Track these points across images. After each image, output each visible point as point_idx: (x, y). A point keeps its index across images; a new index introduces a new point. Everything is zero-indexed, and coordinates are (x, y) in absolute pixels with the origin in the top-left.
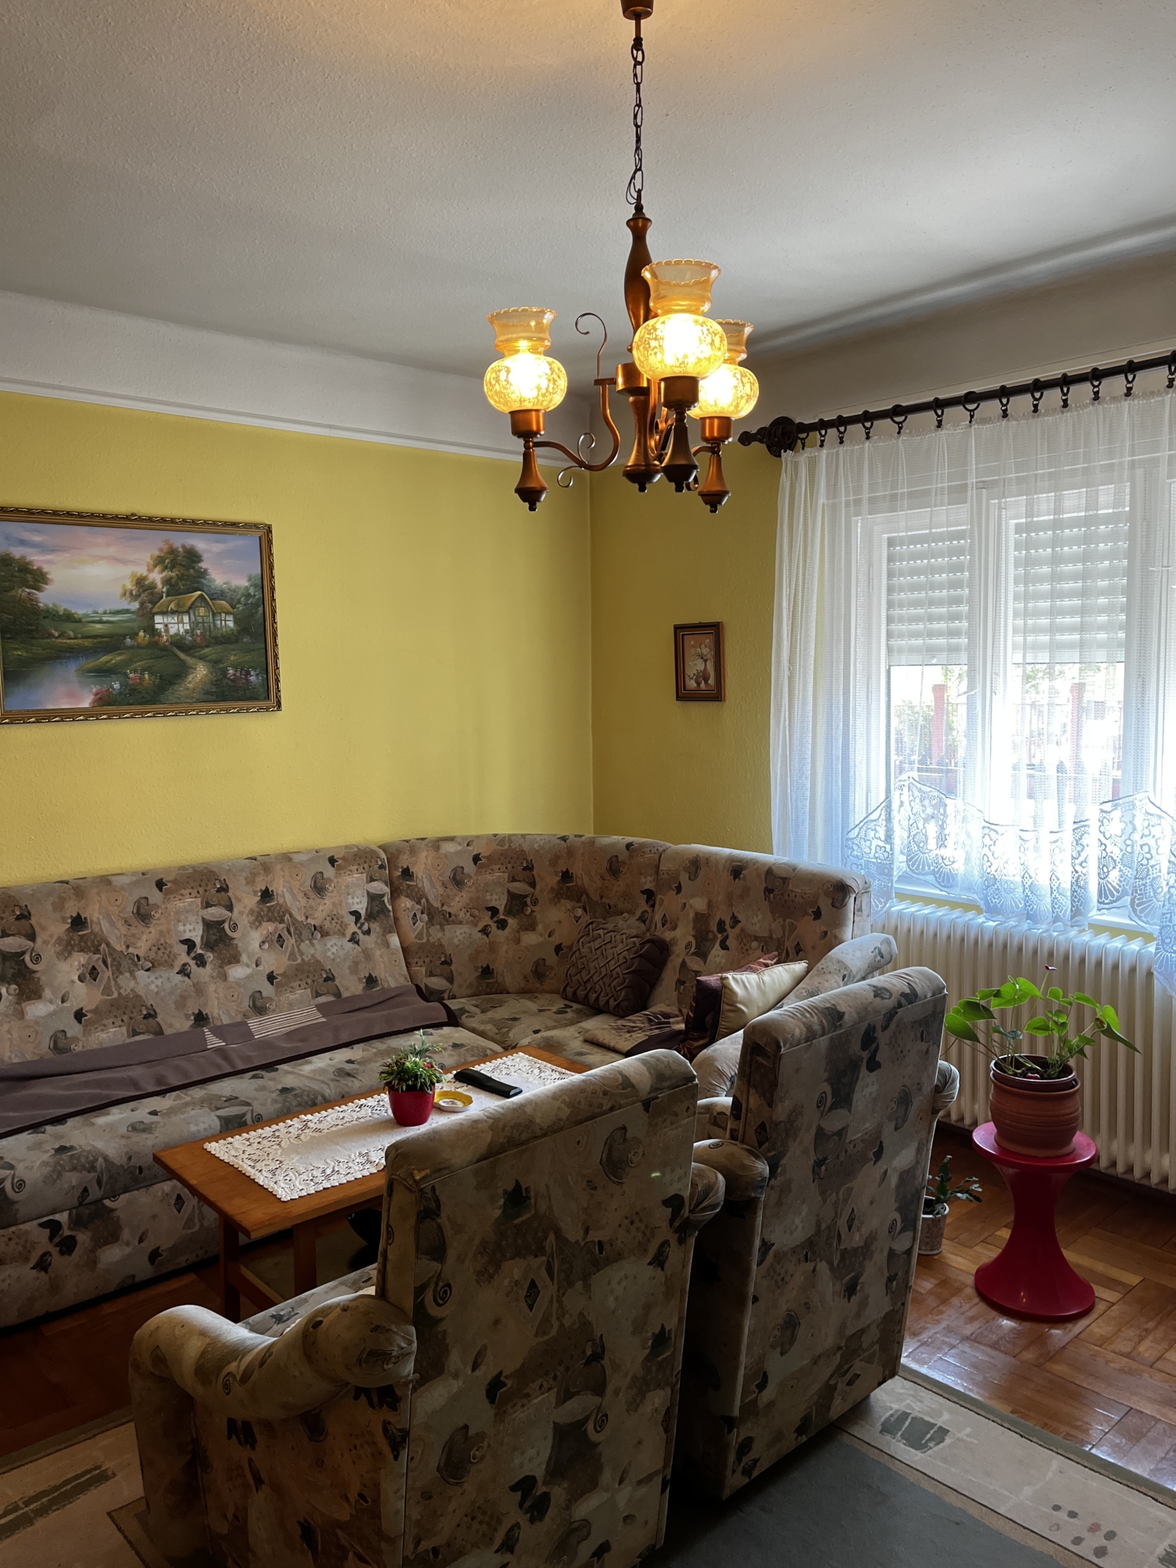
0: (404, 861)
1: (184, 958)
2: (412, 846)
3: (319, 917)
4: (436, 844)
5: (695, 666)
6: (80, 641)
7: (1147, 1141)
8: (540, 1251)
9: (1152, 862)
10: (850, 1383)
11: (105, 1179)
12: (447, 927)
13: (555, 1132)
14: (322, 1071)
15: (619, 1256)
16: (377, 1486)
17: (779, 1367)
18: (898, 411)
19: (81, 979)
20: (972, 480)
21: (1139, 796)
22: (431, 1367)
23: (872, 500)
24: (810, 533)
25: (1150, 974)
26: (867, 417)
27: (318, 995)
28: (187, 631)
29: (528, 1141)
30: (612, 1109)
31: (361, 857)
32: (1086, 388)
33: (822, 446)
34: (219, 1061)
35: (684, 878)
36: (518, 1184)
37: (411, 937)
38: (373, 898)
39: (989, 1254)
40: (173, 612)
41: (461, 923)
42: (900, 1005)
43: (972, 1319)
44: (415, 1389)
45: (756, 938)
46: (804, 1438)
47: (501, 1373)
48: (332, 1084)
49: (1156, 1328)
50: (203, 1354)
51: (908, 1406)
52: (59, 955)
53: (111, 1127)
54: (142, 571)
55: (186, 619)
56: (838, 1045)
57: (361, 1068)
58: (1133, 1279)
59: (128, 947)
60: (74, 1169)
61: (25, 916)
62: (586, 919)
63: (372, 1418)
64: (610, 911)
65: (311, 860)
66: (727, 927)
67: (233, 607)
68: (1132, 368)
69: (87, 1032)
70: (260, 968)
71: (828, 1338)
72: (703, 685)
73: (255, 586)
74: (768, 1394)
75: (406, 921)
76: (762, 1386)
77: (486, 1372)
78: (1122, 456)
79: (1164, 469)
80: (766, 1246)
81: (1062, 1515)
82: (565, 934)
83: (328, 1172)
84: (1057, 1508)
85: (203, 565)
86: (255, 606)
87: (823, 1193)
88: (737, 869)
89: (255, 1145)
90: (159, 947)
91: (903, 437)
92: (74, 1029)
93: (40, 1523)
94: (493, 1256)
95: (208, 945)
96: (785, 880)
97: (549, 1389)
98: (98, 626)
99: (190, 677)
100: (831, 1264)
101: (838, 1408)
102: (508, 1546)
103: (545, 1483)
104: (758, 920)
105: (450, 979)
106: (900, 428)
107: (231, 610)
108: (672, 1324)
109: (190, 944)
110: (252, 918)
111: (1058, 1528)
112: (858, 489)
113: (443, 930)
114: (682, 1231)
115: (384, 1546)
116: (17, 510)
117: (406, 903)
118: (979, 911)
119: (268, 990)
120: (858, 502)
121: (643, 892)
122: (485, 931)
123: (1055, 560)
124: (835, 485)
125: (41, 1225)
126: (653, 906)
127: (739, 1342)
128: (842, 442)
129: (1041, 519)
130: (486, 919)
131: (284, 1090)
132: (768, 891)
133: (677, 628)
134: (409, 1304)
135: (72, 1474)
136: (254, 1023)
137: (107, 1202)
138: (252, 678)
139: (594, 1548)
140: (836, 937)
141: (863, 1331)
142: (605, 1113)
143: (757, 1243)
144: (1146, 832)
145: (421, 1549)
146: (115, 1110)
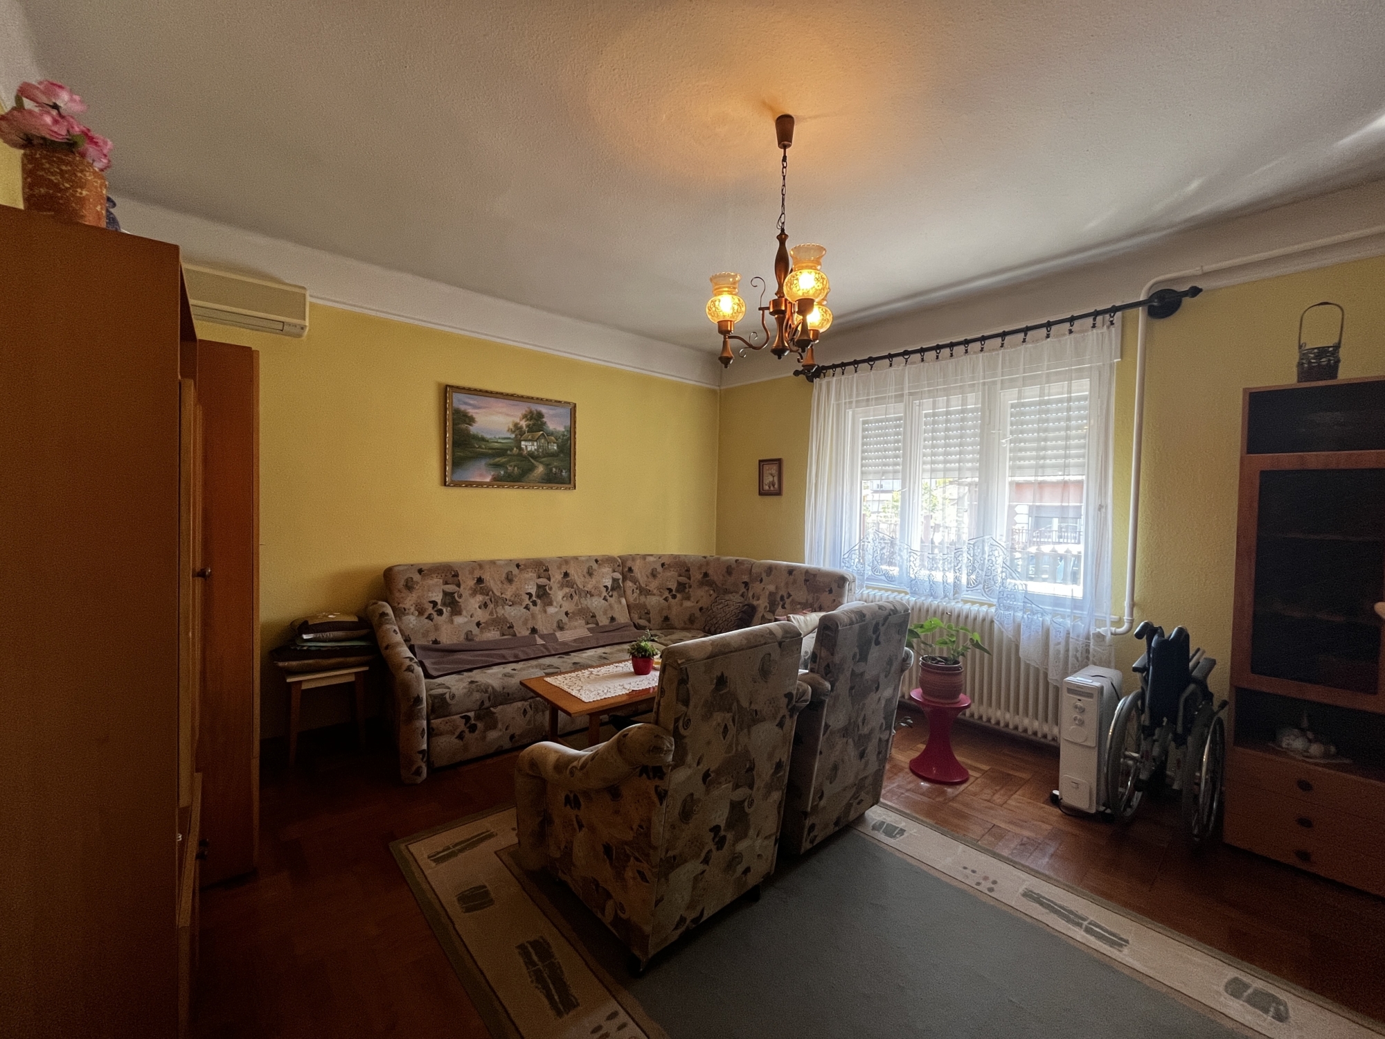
0: (629, 564)
1: (527, 601)
2: (633, 558)
3: (589, 587)
4: (644, 557)
5: (768, 479)
6: (487, 451)
7: (990, 704)
8: (729, 710)
9: (993, 568)
10: (859, 803)
11: (492, 698)
12: (648, 597)
13: (740, 650)
14: (592, 656)
15: (764, 720)
16: (649, 820)
17: (829, 789)
18: (871, 359)
19: (480, 607)
20: (906, 391)
21: (986, 537)
22: (680, 761)
23: (857, 401)
24: (827, 414)
25: (992, 622)
26: (856, 363)
27: (588, 623)
28: (535, 450)
29: (727, 653)
30: (765, 644)
31: (610, 560)
32: (962, 348)
33: (833, 376)
34: (542, 648)
35: (764, 575)
36: (722, 674)
37: (631, 600)
38: (615, 580)
39: (916, 755)
40: (530, 440)
41: (654, 595)
42: (890, 615)
43: (910, 782)
44: (672, 770)
45: (799, 603)
46: (837, 829)
47: (709, 770)
48: (597, 662)
49: (1000, 789)
50: (558, 759)
51: (884, 819)
52: (471, 595)
53: (494, 674)
54: (517, 420)
55: (535, 444)
56: (863, 630)
57: (611, 656)
58: (986, 767)
59: (502, 594)
60: (478, 691)
61: (456, 575)
62: (715, 595)
63: (649, 785)
64: (726, 592)
65: (587, 560)
66: (785, 598)
67: (557, 440)
68: (983, 339)
69: (482, 632)
70: (562, 609)
71: (850, 779)
72: (772, 488)
73: (567, 431)
74: (823, 803)
75: (629, 592)
76: (821, 798)
77: (703, 767)
78: (979, 380)
79: (999, 386)
80: (827, 726)
81: (968, 872)
82: (705, 601)
83: (605, 691)
84: (965, 868)
85: (544, 420)
86: (567, 440)
87: (853, 704)
88: (791, 571)
89: (568, 680)
90: (516, 595)
91: (873, 371)
92: (476, 631)
93: (460, 856)
94: (710, 708)
95: (538, 596)
96: (815, 575)
97: (730, 782)
98: (496, 444)
99: (535, 472)
100: (854, 741)
101: (852, 816)
102: (706, 861)
103: (725, 830)
104: (801, 595)
105: (649, 621)
106: (872, 367)
107: (555, 441)
108: (784, 759)
109: (530, 595)
110: (559, 585)
111: (967, 877)
112: (851, 396)
113: (646, 598)
114: (792, 711)
115: (651, 852)
116: (464, 388)
117: (629, 584)
118: (906, 593)
119: (565, 619)
120: (851, 403)
121: (743, 583)
122: (666, 599)
123: (947, 429)
124: (840, 394)
125: (462, 717)
126: (748, 589)
127: (812, 773)
128: (843, 374)
129: (940, 410)
130: (666, 594)
131: (574, 663)
132: (806, 581)
133: (760, 461)
134: (671, 727)
135: (476, 834)
136: (558, 634)
137: (492, 709)
138: (564, 474)
139: (743, 869)
140: (840, 602)
141: (866, 777)
142: (761, 645)
143: (823, 724)
144: (991, 553)
145: (668, 855)
146: (495, 667)
